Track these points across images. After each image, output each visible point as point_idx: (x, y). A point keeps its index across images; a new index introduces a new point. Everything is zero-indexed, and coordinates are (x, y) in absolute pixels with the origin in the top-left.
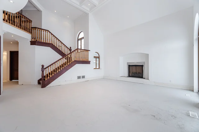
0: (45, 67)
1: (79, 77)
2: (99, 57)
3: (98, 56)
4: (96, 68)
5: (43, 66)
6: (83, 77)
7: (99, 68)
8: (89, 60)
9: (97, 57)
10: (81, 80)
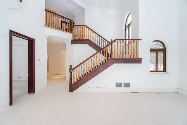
0: (73, 68)
1: (119, 85)
2: (164, 50)
3: (162, 47)
4: (157, 71)
5: (71, 66)
6: (127, 85)
7: (164, 71)
8: (140, 57)
9: (160, 50)
10: (123, 89)
